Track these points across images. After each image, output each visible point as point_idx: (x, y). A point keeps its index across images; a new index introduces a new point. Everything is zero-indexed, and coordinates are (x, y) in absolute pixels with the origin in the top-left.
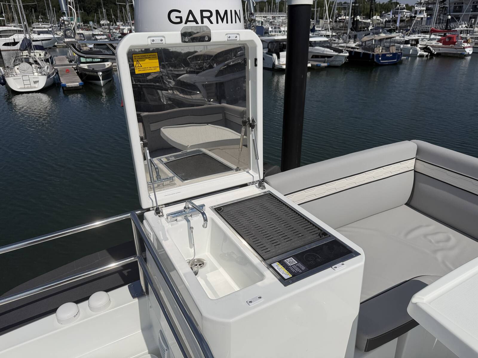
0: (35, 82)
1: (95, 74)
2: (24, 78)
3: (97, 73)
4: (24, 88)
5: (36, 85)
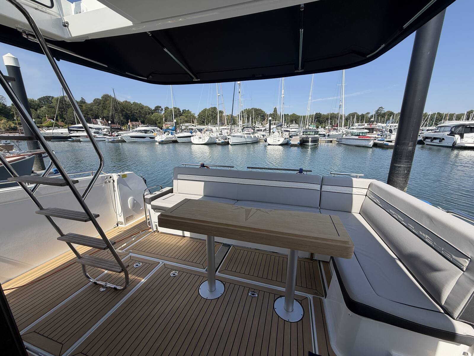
0: (278, 141)
1: (308, 139)
2: (275, 138)
3: (309, 138)
4: (273, 143)
5: (278, 142)
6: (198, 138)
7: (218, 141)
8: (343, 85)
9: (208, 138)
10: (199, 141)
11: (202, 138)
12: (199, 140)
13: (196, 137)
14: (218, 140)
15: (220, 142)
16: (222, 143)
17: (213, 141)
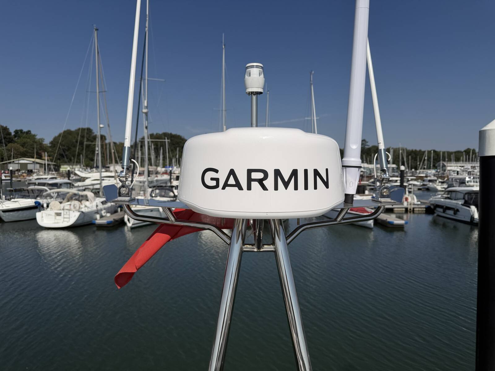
6: (54, 214)
7: (99, 221)
8: (314, 120)
9: (77, 214)
10: (56, 221)
11: (62, 214)
12: (55, 218)
13: (48, 211)
14: (98, 216)
15: (104, 221)
16: (109, 223)
17: (87, 220)
